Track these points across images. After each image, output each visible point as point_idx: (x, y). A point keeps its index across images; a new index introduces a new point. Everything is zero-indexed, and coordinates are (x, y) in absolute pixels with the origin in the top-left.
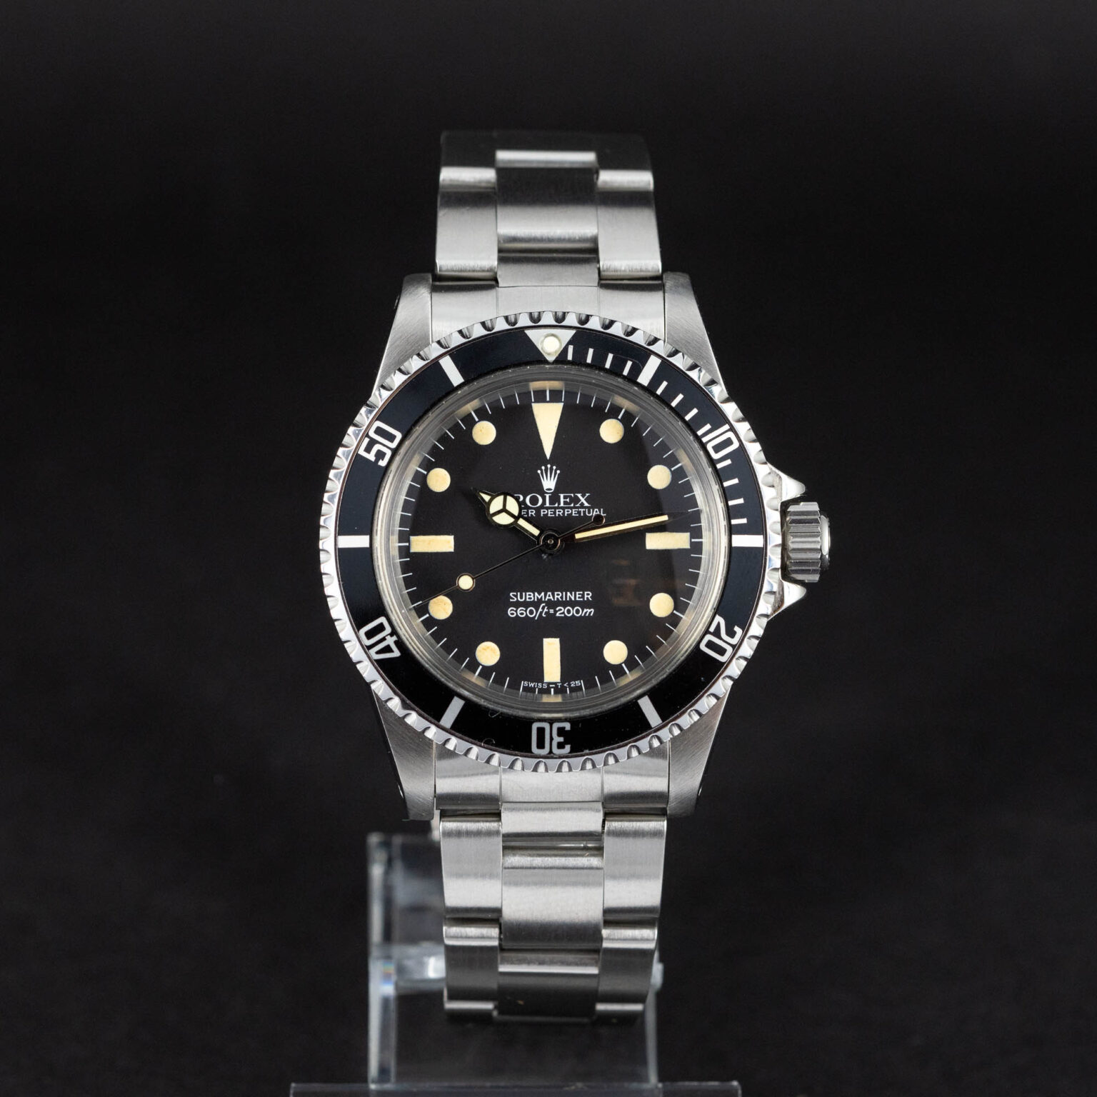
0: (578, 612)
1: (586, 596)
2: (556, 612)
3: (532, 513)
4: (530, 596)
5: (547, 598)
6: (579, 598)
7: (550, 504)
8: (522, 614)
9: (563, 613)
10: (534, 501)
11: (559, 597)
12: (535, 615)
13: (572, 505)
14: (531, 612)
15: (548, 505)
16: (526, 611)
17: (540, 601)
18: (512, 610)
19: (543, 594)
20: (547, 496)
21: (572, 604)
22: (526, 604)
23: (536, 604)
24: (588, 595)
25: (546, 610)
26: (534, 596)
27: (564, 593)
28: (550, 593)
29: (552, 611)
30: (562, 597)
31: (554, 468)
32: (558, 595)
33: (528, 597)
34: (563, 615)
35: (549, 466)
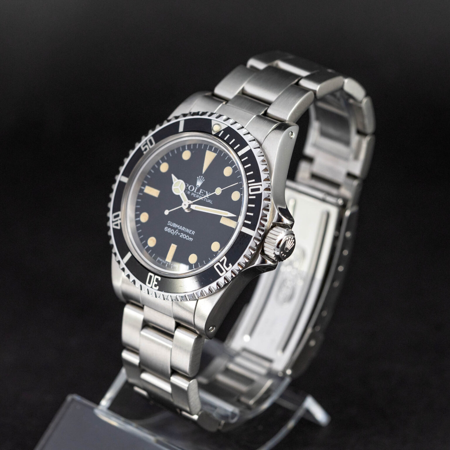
0: (187, 238)
1: (192, 233)
2: (180, 235)
3: (189, 193)
4: (175, 225)
5: (180, 228)
6: (190, 232)
7: (196, 192)
8: (169, 231)
9: (182, 236)
10: (191, 188)
11: (184, 229)
12: (173, 233)
13: (203, 195)
14: (172, 232)
15: (195, 192)
16: (171, 230)
17: (177, 228)
18: (166, 228)
19: (179, 226)
20: (196, 188)
21: (187, 234)
22: (172, 228)
23: (175, 229)
24: (193, 233)
25: (177, 233)
26: (176, 226)
27: (186, 229)
28: (181, 227)
29: (179, 234)
30: (184, 230)
31: (203, 178)
32: (184, 228)
33: (174, 225)
34: (182, 237)
35: (202, 177)
